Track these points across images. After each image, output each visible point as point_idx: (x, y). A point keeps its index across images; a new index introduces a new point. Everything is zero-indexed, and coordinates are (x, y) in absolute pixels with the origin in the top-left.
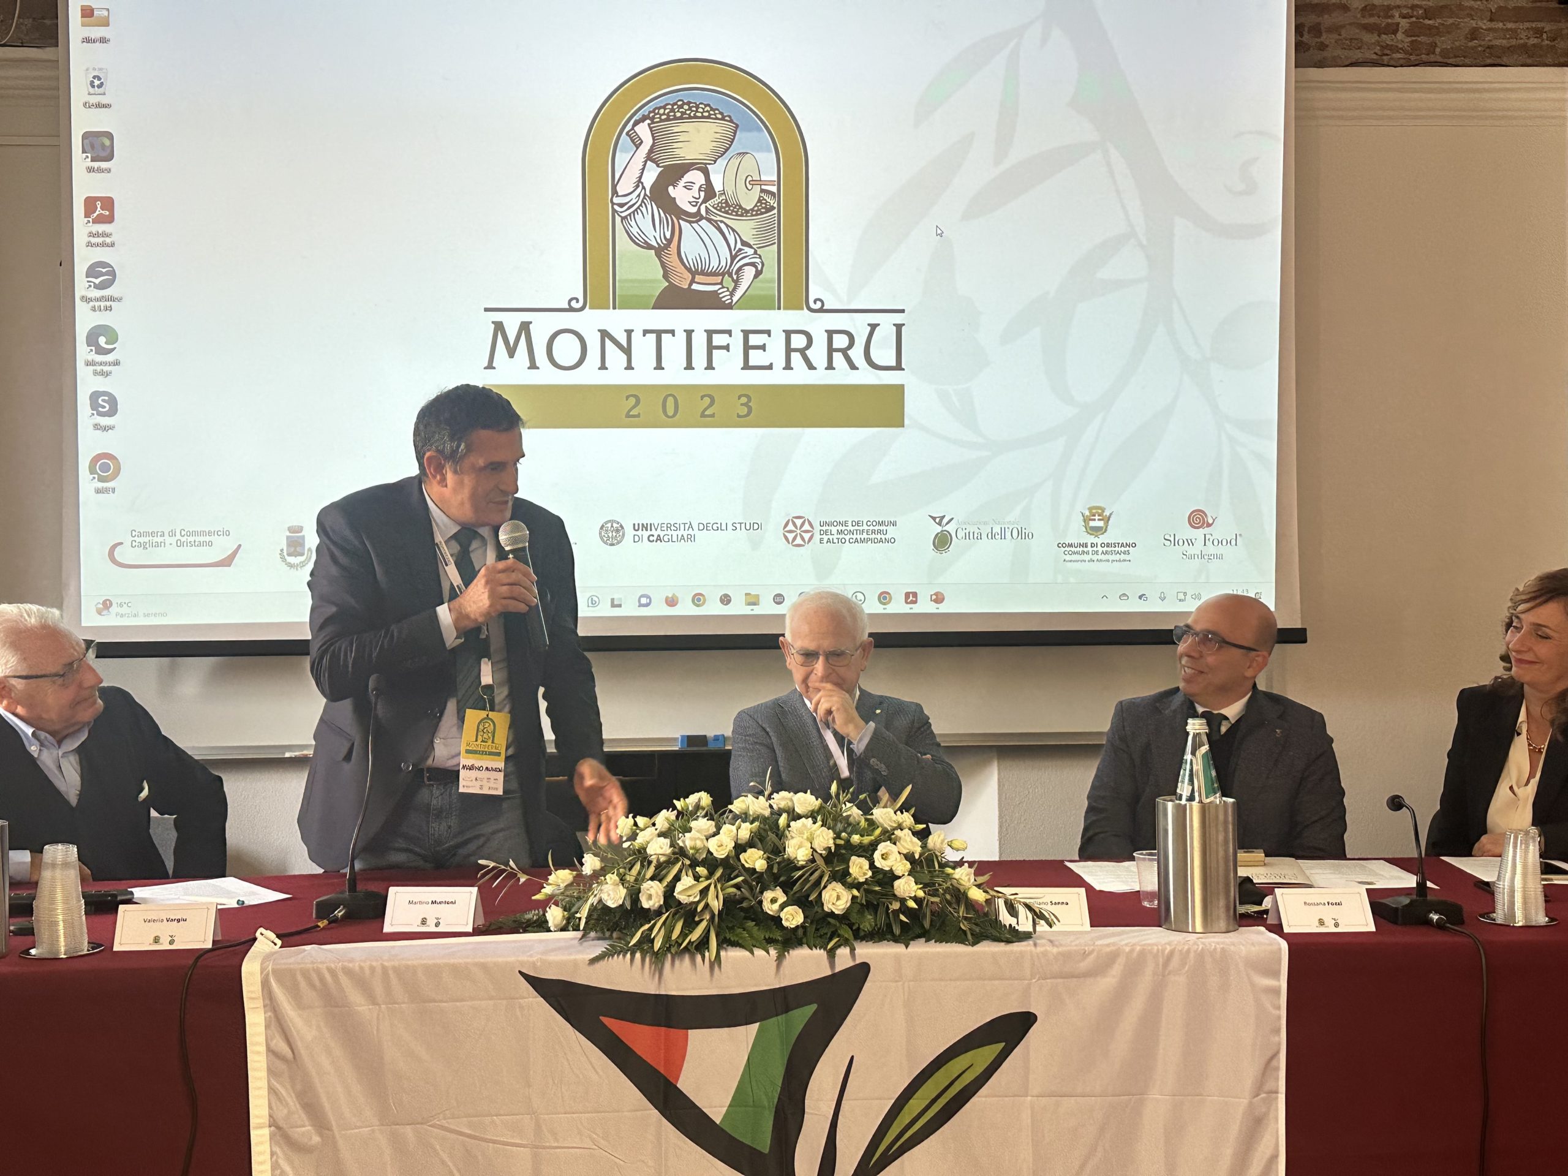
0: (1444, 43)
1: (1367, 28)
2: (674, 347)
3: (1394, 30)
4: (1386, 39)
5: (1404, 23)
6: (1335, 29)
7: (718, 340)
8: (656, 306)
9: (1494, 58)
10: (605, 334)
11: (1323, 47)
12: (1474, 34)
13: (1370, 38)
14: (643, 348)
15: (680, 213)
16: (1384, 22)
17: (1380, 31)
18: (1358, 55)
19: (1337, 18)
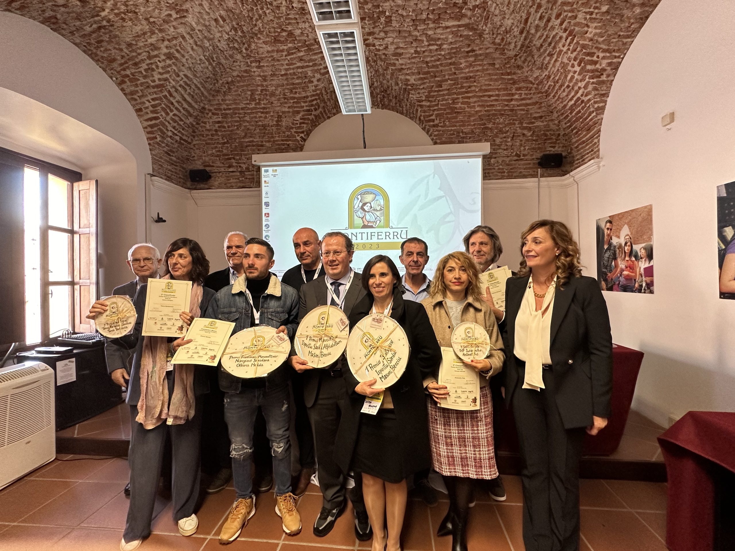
0: (515, 174)
1: (499, 172)
2: (365, 236)
3: (504, 172)
4: (503, 174)
5: (506, 171)
6: (492, 173)
7: (373, 234)
8: (362, 228)
9: (525, 177)
10: (352, 233)
11: (490, 176)
12: (521, 172)
13: (499, 174)
14: (359, 236)
15: (366, 211)
16: (502, 171)
17: (502, 173)
18: (497, 177)
19: (493, 171)
